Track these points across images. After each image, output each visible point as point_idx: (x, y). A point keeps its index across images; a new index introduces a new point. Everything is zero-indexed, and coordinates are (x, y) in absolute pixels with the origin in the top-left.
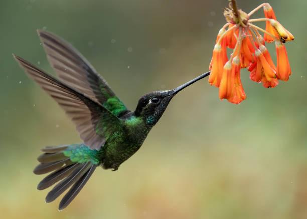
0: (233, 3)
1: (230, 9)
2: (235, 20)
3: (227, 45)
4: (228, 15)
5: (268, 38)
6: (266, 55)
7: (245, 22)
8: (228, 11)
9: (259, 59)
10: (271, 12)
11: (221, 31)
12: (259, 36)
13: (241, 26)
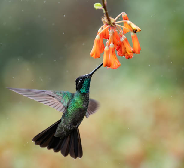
0: (107, 13)
1: (105, 17)
2: (108, 22)
3: (103, 37)
4: (104, 20)
5: (125, 31)
6: (126, 40)
7: (114, 24)
8: (104, 18)
9: (123, 43)
10: (126, 17)
11: (100, 29)
12: (121, 31)
13: (112, 26)
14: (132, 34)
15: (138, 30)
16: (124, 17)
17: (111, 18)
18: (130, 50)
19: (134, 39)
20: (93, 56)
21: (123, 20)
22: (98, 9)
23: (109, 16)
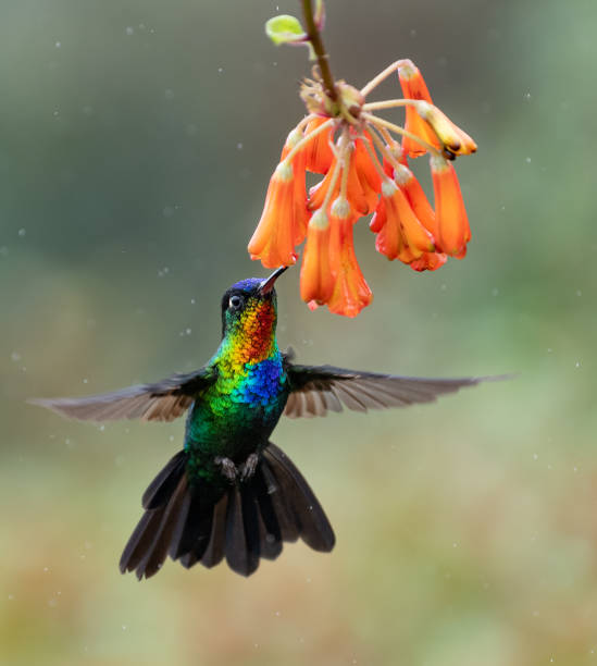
0: (322, 63)
1: (317, 82)
2: (328, 105)
4: (312, 95)
5: (412, 146)
6: (408, 192)
7: (355, 112)
8: (310, 85)
9: (391, 203)
10: (417, 80)
11: (293, 135)
12: (391, 144)
13: (345, 122)
14: (437, 165)
15: (464, 149)
16: (409, 84)
17: (342, 86)
18: (420, 238)
19: (442, 186)
20: (259, 258)
21: (402, 97)
22: (285, 46)
23: (334, 78)
